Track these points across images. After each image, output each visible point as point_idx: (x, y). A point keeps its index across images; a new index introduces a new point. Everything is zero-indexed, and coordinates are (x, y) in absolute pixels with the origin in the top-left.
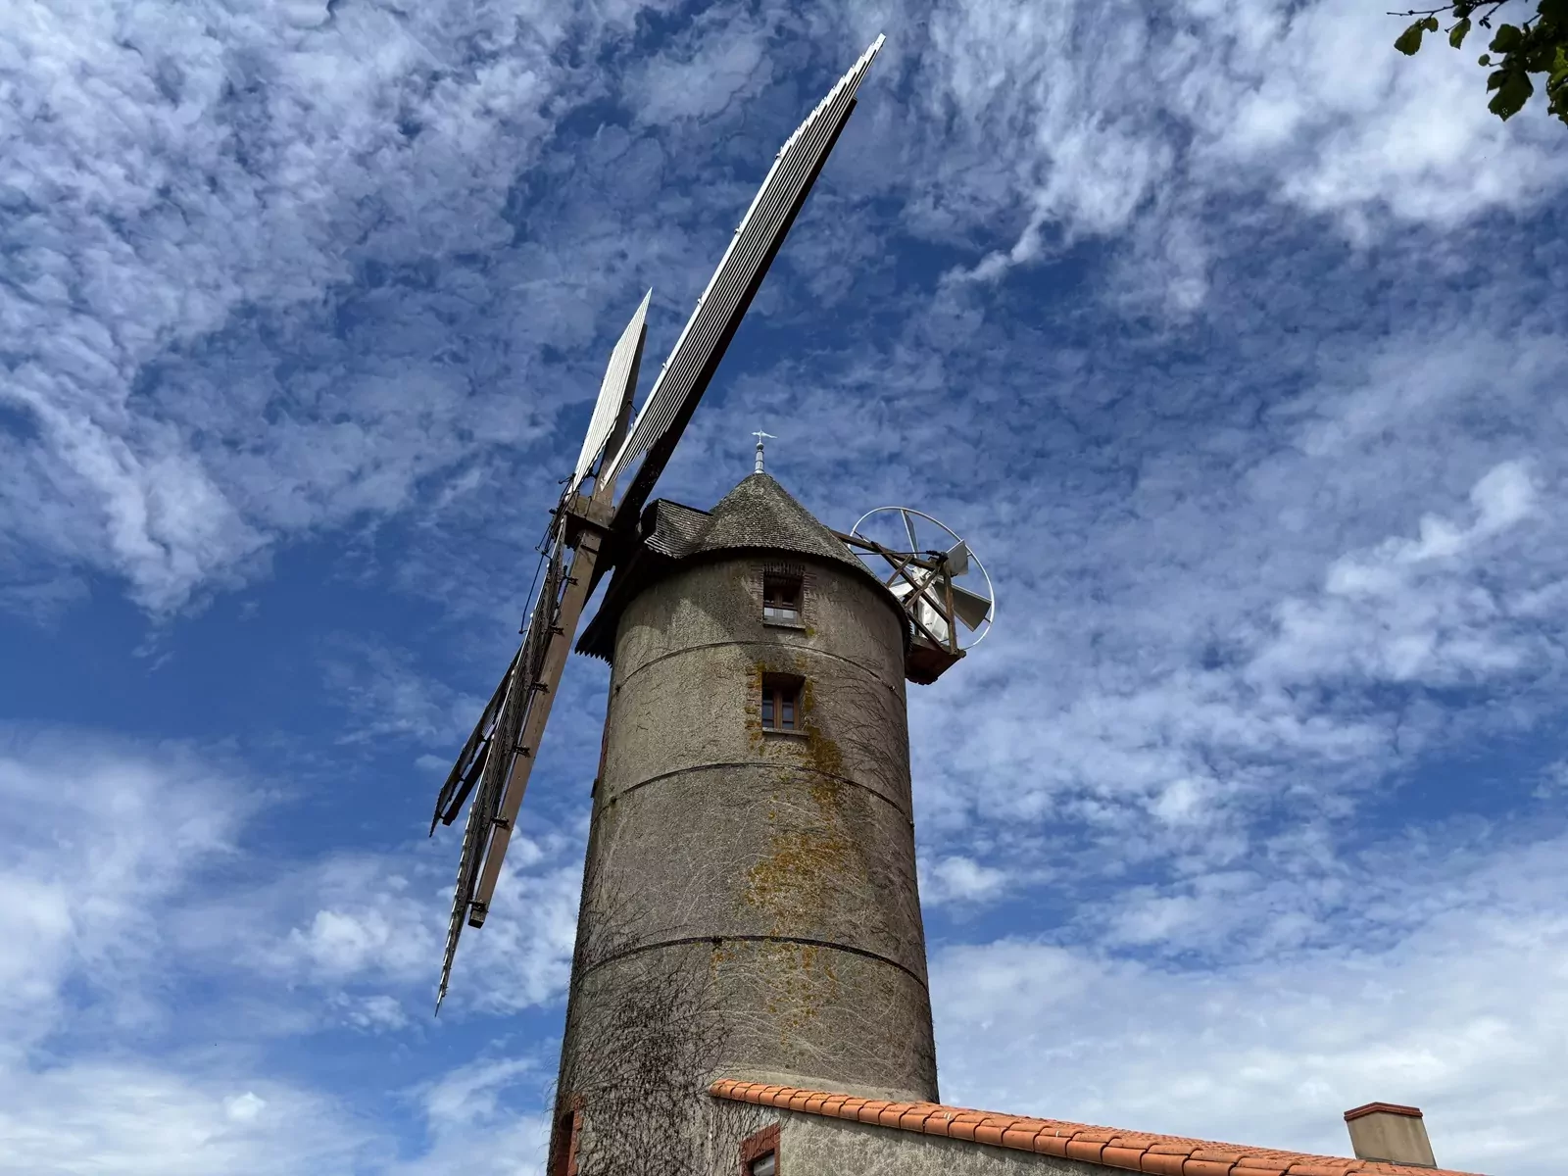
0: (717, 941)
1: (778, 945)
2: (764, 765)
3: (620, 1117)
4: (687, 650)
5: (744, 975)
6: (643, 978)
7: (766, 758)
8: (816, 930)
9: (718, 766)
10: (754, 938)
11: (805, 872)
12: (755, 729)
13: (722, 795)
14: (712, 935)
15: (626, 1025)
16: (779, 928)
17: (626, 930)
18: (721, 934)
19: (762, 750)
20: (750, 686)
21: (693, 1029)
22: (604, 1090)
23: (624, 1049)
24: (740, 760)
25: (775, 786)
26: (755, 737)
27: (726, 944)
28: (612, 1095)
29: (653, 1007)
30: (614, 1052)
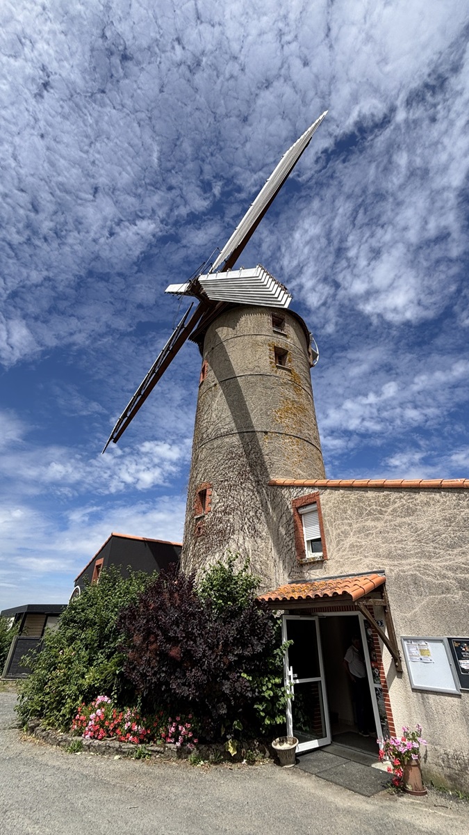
0: (266, 433)
1: (288, 437)
2: (277, 377)
3: (230, 490)
4: (244, 335)
5: (277, 445)
6: (236, 443)
7: (278, 374)
8: (299, 433)
9: (261, 375)
10: (279, 433)
11: (294, 414)
12: (273, 364)
13: (263, 384)
14: (263, 430)
15: (230, 459)
16: (286, 431)
17: (227, 427)
18: (267, 430)
19: (276, 372)
20: (270, 350)
21: (259, 461)
22: (222, 481)
23: (230, 467)
24: (268, 374)
25: (282, 385)
26: (273, 367)
27: (269, 434)
28: (226, 483)
29: (242, 453)
30: (225, 468)
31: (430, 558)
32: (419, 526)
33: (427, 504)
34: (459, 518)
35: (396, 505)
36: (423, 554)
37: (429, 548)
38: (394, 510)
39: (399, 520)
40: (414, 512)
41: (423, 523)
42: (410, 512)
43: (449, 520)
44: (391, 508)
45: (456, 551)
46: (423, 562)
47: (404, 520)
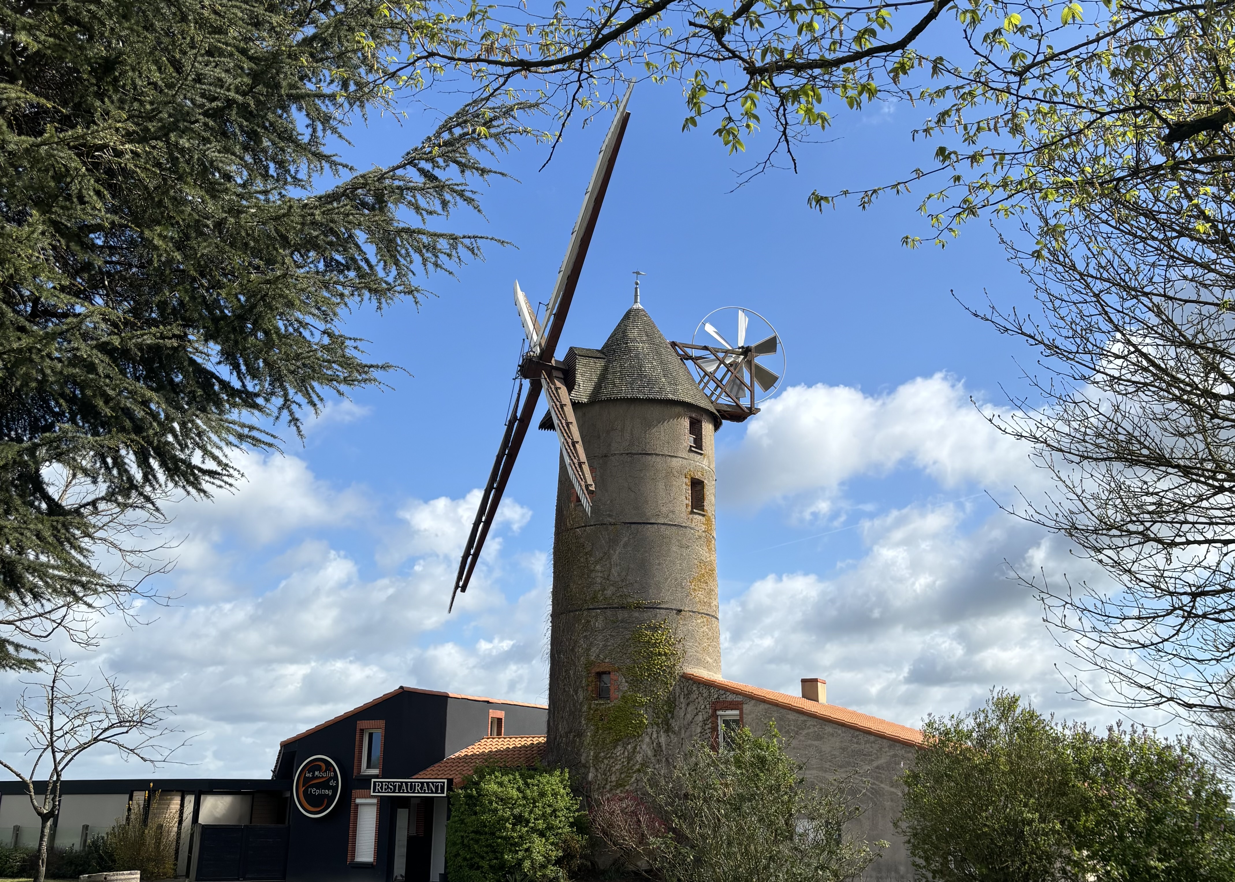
1: (700, 616)
2: (693, 529)
5: (690, 628)
7: (693, 524)
8: (709, 609)
9: (675, 525)
10: (692, 611)
11: (706, 583)
12: (689, 509)
13: (678, 541)
16: (699, 608)
18: (681, 608)
19: (692, 520)
24: (684, 524)
25: (697, 540)
26: (689, 513)
27: (683, 613)
31: (826, 771)
32: (823, 749)
33: (832, 735)
34: (849, 749)
35: (810, 731)
36: (822, 769)
37: (827, 765)
38: (808, 734)
39: (810, 742)
40: (822, 738)
41: (826, 748)
42: (819, 737)
43: (844, 749)
44: (806, 731)
45: (842, 770)
46: (820, 774)
47: (813, 742)
